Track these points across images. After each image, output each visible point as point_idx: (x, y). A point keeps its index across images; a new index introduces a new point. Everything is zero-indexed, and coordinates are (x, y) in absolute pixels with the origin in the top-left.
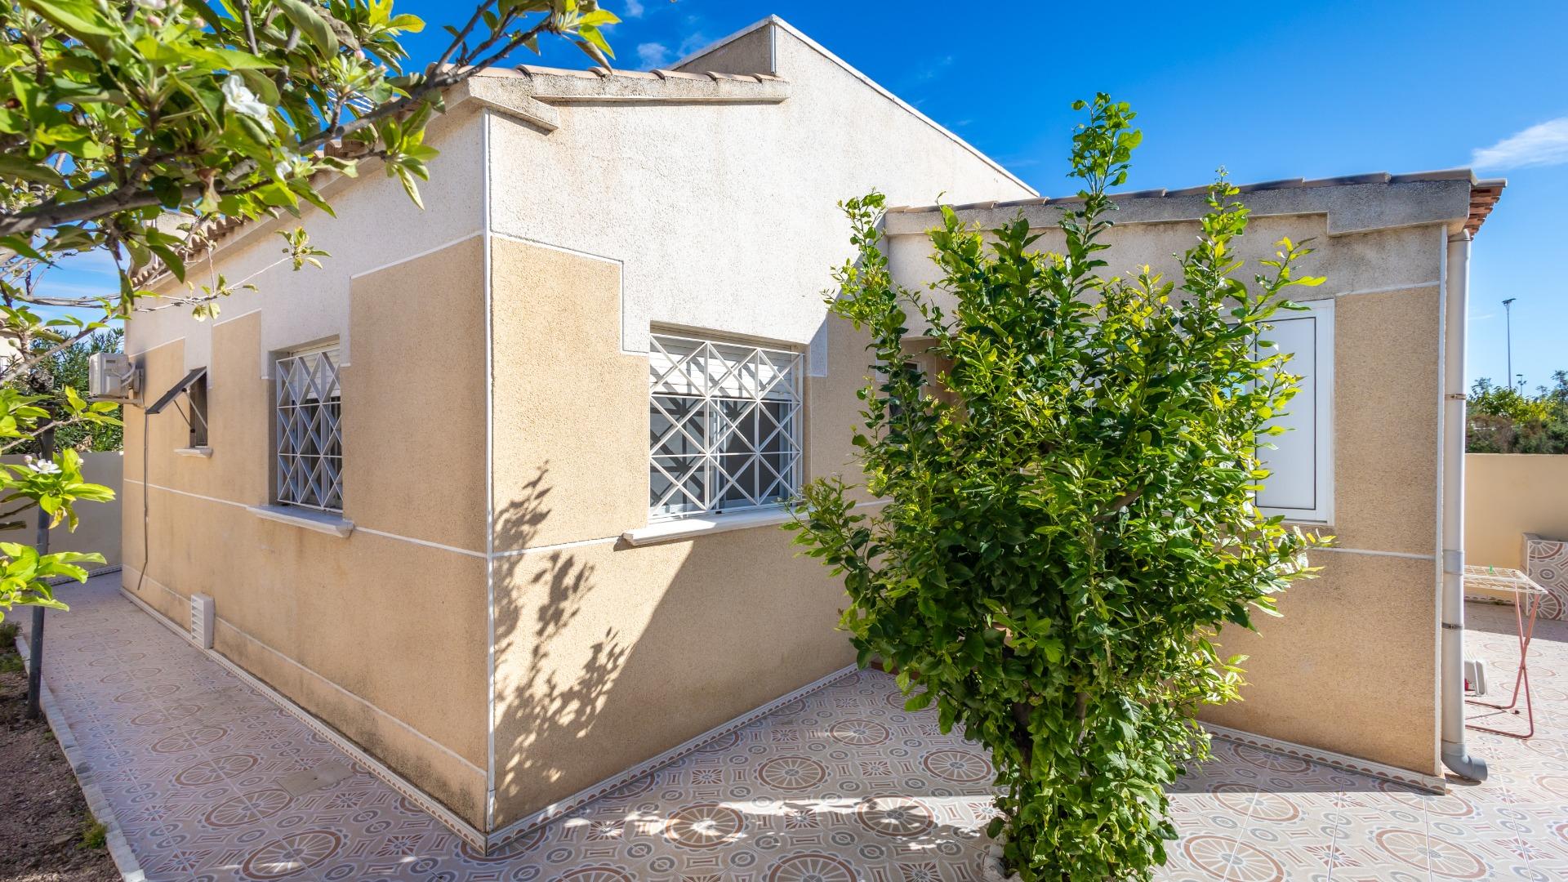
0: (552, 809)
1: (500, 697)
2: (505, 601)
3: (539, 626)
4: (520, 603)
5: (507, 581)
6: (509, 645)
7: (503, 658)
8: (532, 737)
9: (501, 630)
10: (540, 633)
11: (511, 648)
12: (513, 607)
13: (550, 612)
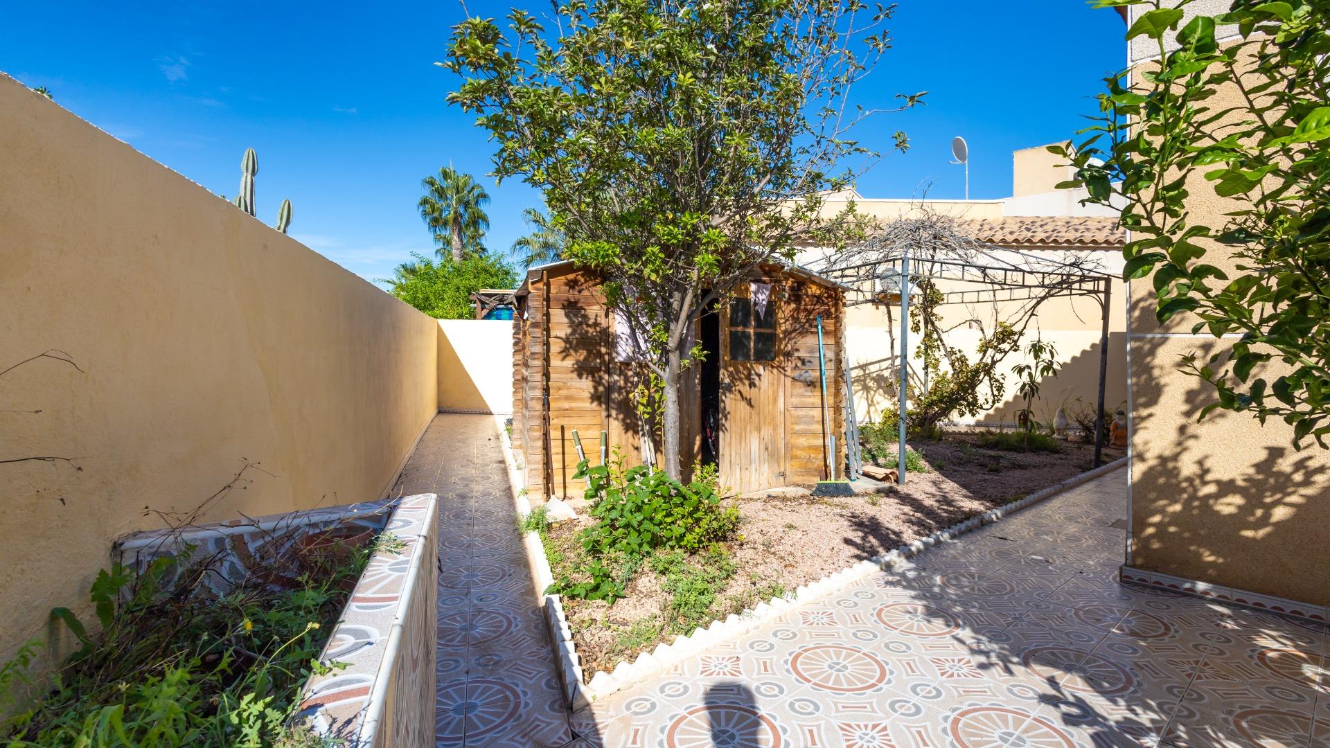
0: (1201, 586)
1: (1141, 457)
2: (1144, 377)
3: (1185, 407)
4: (1163, 381)
5: (1149, 359)
6: (1150, 415)
7: (1142, 425)
8: (1177, 507)
9: (1142, 400)
10: (1188, 414)
11: (1152, 419)
12: (1154, 383)
13: (1202, 397)
